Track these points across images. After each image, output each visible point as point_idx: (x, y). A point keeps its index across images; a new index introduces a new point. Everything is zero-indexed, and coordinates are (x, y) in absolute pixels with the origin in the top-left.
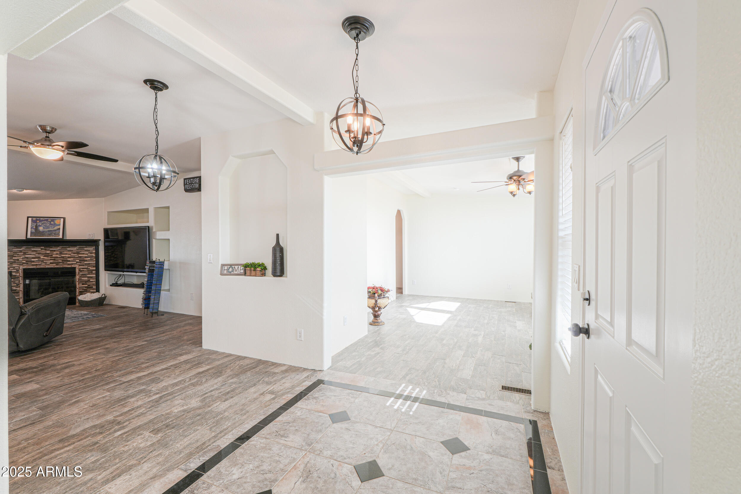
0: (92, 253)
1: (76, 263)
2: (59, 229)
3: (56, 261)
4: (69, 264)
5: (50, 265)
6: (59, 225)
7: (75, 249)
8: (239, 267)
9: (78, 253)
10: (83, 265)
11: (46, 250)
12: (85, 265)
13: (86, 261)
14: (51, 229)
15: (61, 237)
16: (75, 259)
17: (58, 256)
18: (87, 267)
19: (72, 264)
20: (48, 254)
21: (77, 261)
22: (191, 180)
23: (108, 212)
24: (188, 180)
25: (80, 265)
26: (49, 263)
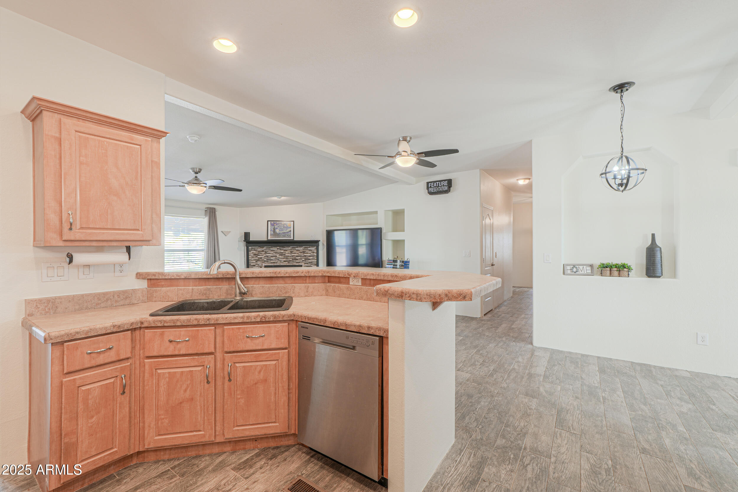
0: (313, 253)
1: (302, 261)
2: (290, 231)
3: (288, 260)
4: (297, 263)
5: (284, 263)
6: (290, 228)
7: (302, 249)
8: (585, 267)
9: (304, 252)
10: (307, 264)
11: (280, 249)
12: (309, 263)
13: (310, 259)
14: (284, 231)
15: (292, 238)
16: (302, 257)
17: (289, 255)
18: (310, 265)
19: (299, 262)
20: (282, 253)
21: (303, 259)
22: (437, 183)
23: (327, 215)
24: (432, 183)
25: (305, 264)
26: (283, 261)
